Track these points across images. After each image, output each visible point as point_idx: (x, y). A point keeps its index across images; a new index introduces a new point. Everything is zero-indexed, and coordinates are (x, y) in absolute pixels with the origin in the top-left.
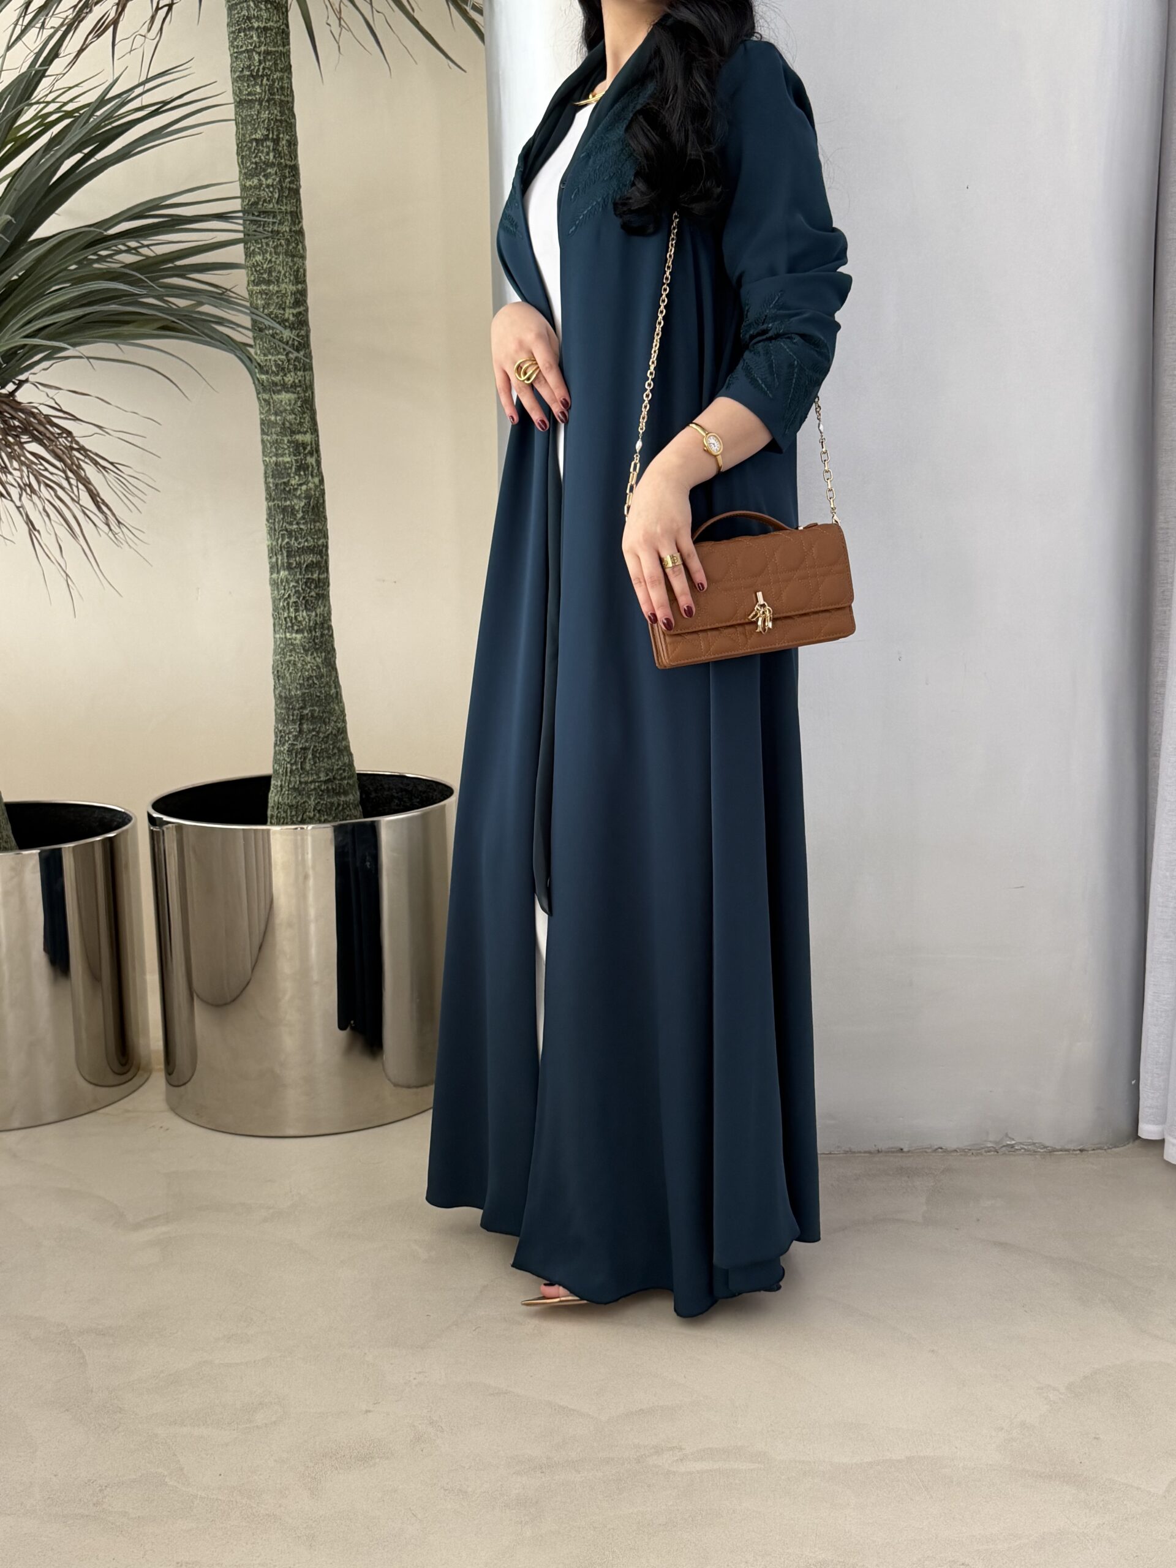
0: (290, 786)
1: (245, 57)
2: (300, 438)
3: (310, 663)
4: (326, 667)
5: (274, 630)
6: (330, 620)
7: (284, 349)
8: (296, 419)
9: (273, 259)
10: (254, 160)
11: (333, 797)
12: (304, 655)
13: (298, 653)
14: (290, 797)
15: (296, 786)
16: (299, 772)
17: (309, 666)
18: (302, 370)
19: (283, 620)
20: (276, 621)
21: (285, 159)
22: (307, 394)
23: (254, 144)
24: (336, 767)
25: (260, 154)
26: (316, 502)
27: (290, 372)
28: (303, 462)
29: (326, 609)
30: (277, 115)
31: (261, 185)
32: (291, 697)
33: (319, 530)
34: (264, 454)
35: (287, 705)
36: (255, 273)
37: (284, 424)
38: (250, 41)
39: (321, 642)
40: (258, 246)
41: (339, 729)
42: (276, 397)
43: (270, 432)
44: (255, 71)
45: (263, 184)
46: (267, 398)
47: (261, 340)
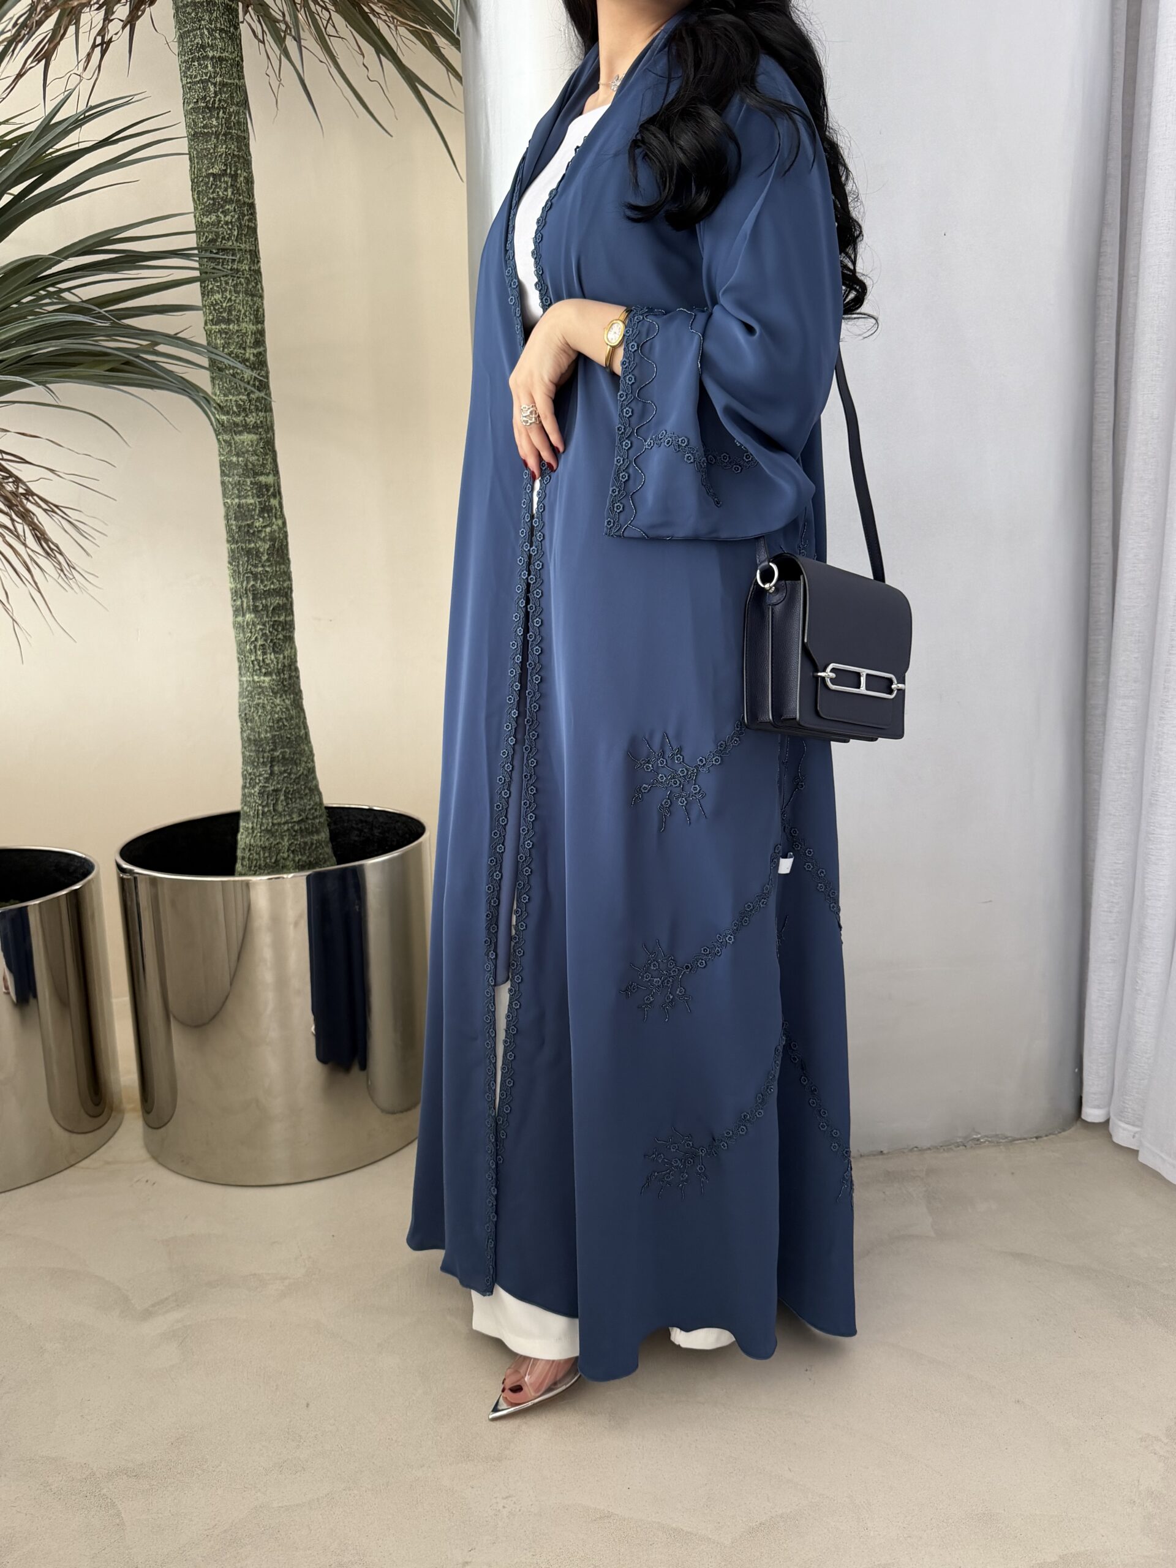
0: (263, 828)
1: (200, 87)
2: (263, 479)
3: (279, 705)
4: (295, 708)
5: (240, 674)
6: (296, 661)
7: (246, 389)
8: (258, 460)
9: (233, 298)
10: (211, 196)
11: (306, 838)
12: (273, 698)
13: (267, 695)
14: (263, 839)
15: (269, 828)
16: (271, 813)
17: (278, 708)
18: (263, 411)
19: (251, 663)
20: (242, 664)
21: (243, 196)
22: (269, 436)
23: (211, 179)
24: (308, 807)
25: (218, 190)
26: (280, 544)
27: (251, 412)
28: (267, 504)
29: (293, 651)
30: (234, 150)
31: (219, 221)
32: (261, 740)
33: (284, 572)
34: (224, 495)
35: (257, 748)
36: (214, 312)
37: (246, 465)
38: (204, 71)
39: (290, 684)
40: (217, 284)
41: (309, 769)
42: (237, 438)
43: (231, 474)
44: (211, 102)
45: (221, 221)
46: (228, 439)
47: (221, 380)
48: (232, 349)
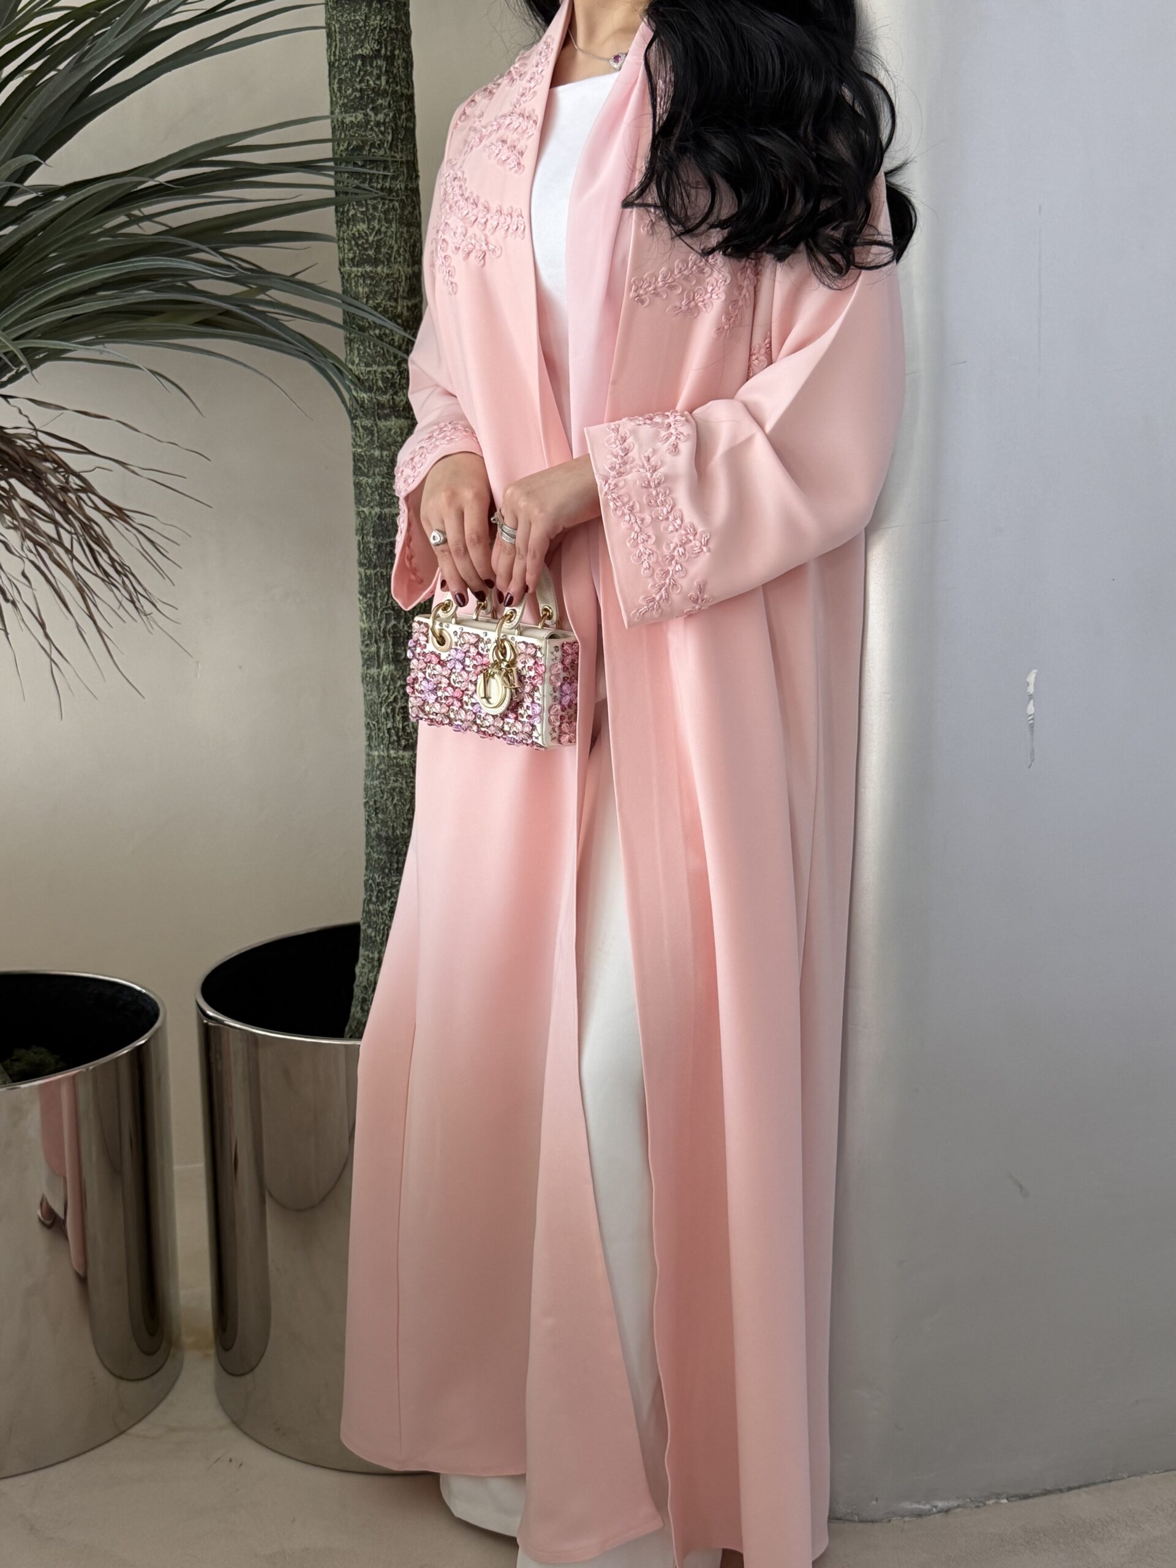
5: (369, 745)
9: (383, 229)
10: (358, 87)
13: (406, 776)
19: (386, 731)
21: (401, 86)
23: (359, 63)
25: (368, 78)
30: (391, 23)
31: (368, 122)
45: (371, 121)
46: (370, 425)
47: (362, 344)
48: (379, 301)
